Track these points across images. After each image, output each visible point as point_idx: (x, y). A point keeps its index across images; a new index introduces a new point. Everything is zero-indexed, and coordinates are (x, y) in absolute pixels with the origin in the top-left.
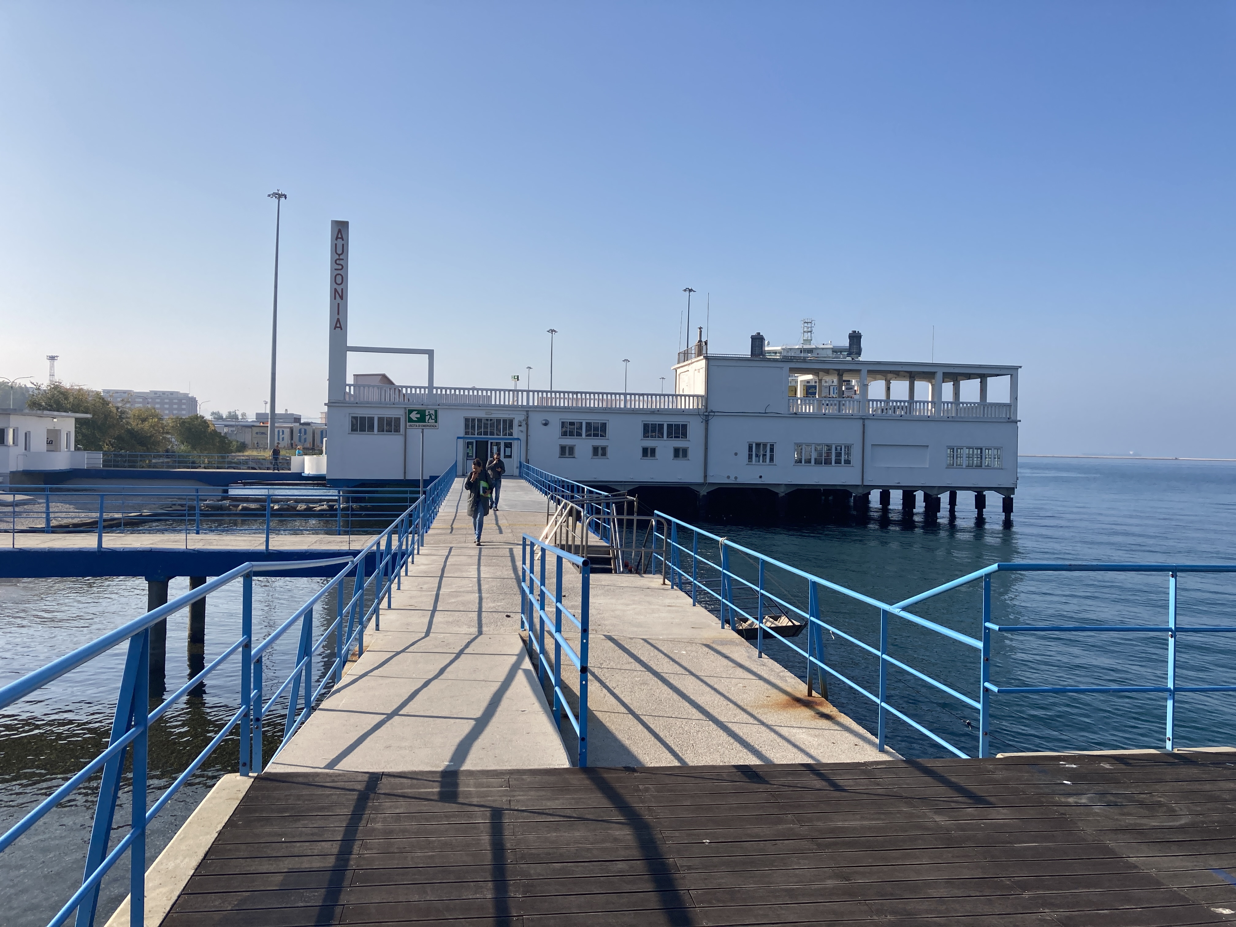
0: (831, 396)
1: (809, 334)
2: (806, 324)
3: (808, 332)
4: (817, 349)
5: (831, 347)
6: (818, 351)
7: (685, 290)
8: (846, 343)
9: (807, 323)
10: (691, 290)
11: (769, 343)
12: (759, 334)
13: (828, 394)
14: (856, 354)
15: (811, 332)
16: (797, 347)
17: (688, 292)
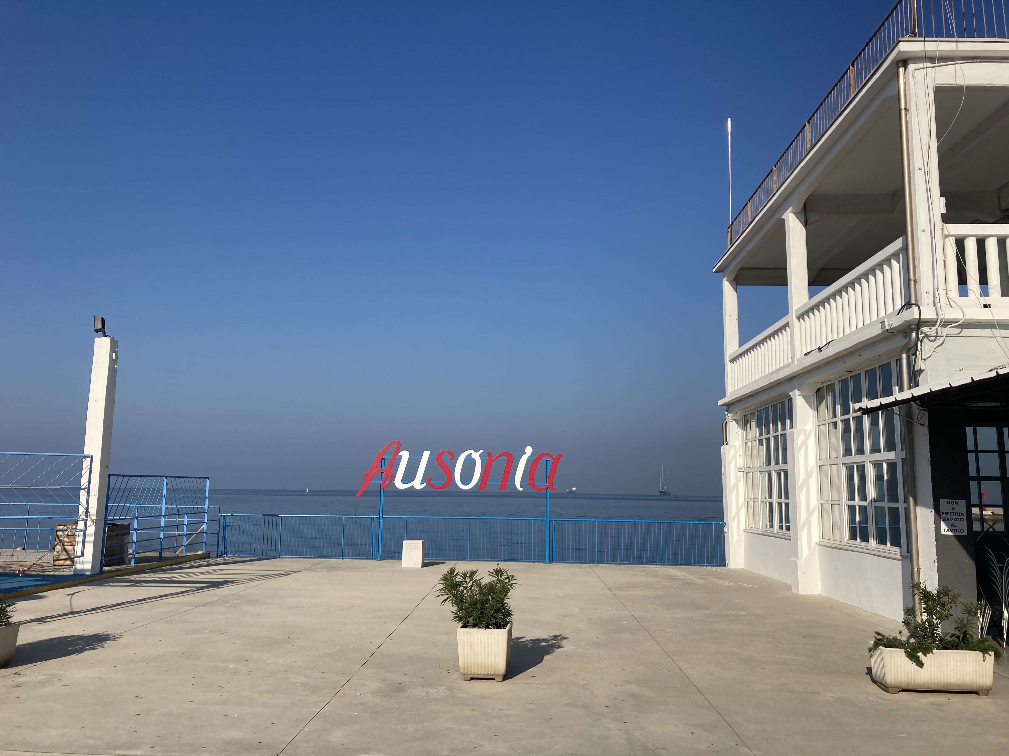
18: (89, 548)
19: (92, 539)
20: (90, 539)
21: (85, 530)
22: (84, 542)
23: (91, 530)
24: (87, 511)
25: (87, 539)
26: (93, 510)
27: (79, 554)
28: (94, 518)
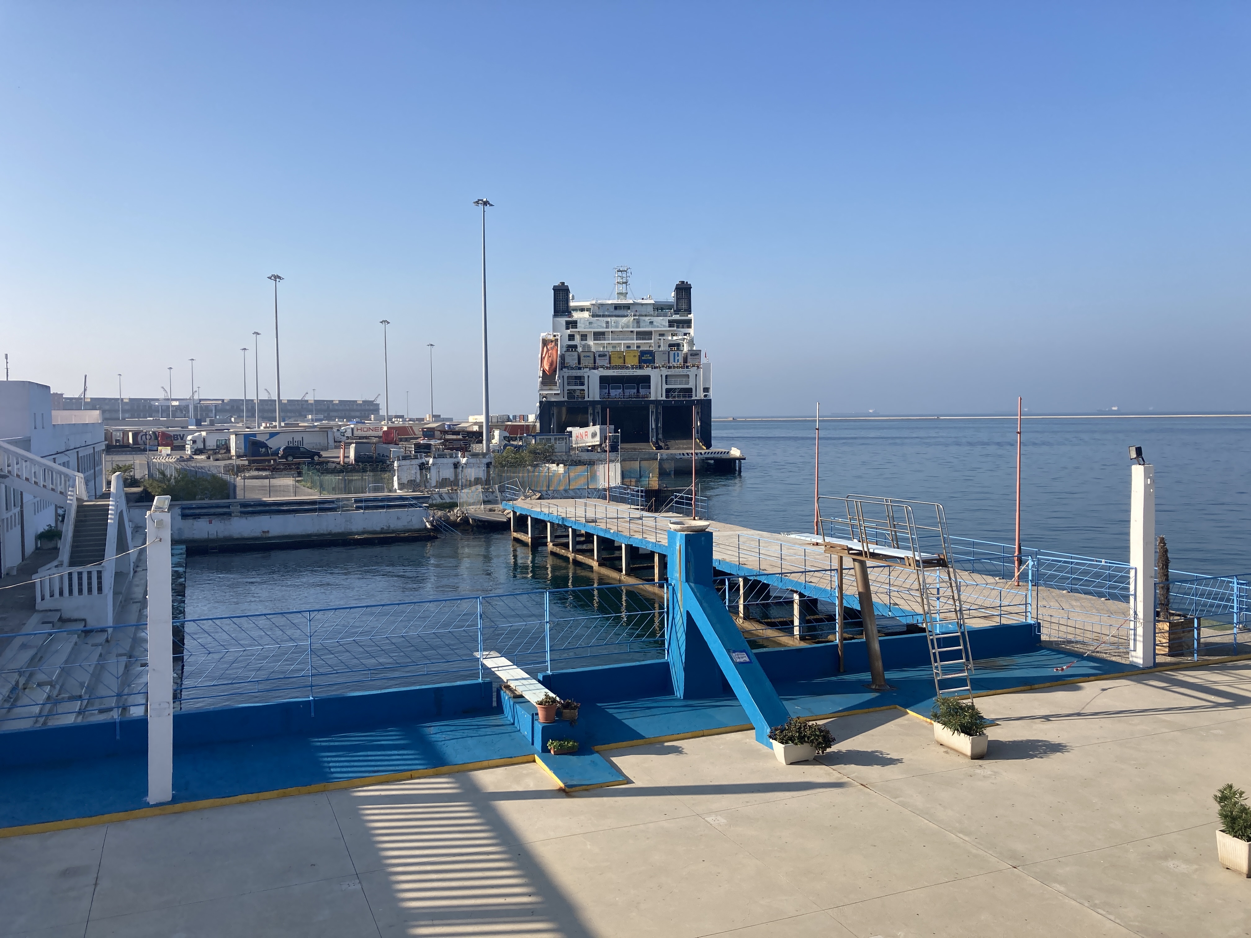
0: (671, 365)
1: (624, 285)
2: (620, 273)
3: (623, 283)
4: (635, 304)
5: (652, 302)
6: (637, 308)
7: (477, 202)
8: (671, 296)
9: (621, 271)
10: (486, 203)
11: (573, 296)
12: (563, 283)
13: (667, 362)
14: (685, 310)
15: (626, 283)
16: (610, 302)
17: (481, 207)
18: (1140, 646)
19: (1141, 639)
20: (1140, 638)
21: (1135, 629)
22: (1135, 640)
23: (1140, 631)
24: (1135, 613)
25: (1138, 638)
26: (1141, 615)
27: (1132, 649)
28: (1142, 621)
